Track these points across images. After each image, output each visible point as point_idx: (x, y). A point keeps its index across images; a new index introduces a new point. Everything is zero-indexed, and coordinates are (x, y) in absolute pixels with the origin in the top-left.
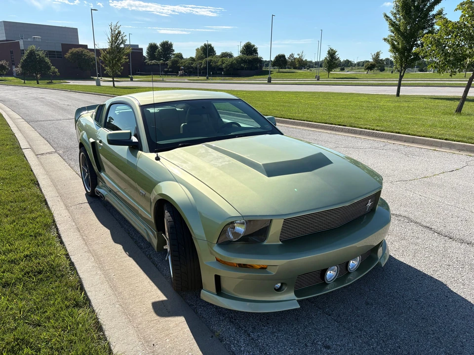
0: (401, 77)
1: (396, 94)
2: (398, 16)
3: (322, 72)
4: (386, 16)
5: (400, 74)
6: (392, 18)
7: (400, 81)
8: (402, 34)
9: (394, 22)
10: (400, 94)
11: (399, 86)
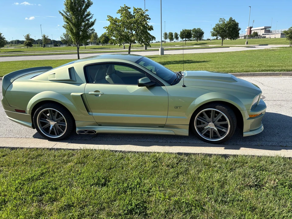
0: (78, 49)
1: (77, 58)
2: (68, 14)
3: (23, 47)
4: (60, 13)
5: (77, 47)
6: (64, 14)
7: (78, 51)
8: (74, 24)
9: (67, 17)
10: (80, 58)
11: (78, 54)
